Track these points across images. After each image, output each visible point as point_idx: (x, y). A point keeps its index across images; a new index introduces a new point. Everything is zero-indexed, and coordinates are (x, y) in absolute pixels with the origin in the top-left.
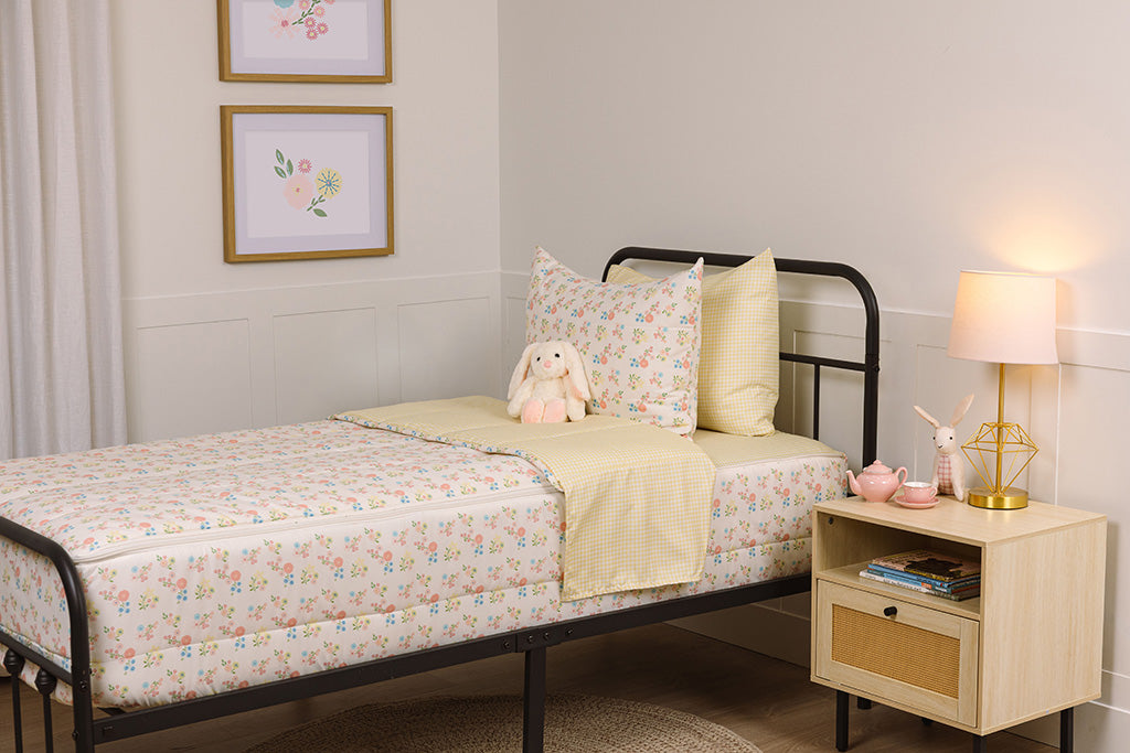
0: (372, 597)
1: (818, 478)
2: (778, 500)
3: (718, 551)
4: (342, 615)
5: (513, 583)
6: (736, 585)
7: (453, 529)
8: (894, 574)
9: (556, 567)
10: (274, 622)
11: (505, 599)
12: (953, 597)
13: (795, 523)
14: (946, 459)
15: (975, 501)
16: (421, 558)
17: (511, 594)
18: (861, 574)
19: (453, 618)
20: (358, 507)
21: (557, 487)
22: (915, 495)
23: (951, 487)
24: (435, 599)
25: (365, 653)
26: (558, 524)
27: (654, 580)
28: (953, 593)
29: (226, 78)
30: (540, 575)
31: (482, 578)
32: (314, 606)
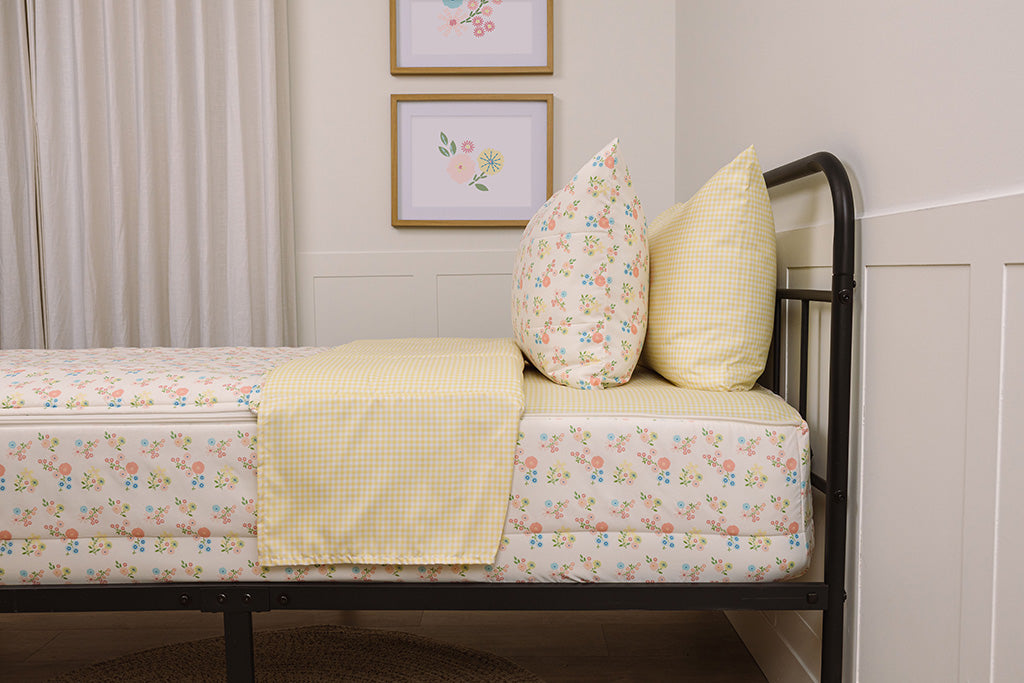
3: (537, 530)
5: (188, 532)
9: (253, 521)
11: (176, 549)
29: (393, 71)
30: (229, 528)
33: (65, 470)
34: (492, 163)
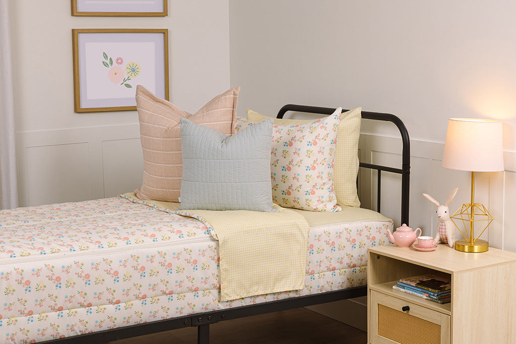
0: (107, 296)
1: (373, 233)
2: (349, 246)
3: (312, 273)
4: (90, 305)
5: (191, 290)
6: (324, 292)
7: (154, 260)
8: (409, 287)
9: (215, 282)
10: (50, 308)
11: (185, 298)
12: (439, 302)
13: (360, 258)
14: (443, 224)
15: (458, 247)
16: (136, 275)
17: (190, 296)
18: (394, 287)
19: (155, 307)
20: (101, 246)
21: (215, 237)
22: (424, 244)
23: (447, 239)
24: (144, 297)
25: (104, 326)
26: (216, 258)
27: (273, 289)
28: (439, 299)
29: (75, 14)
30: (206, 286)
31: (172, 287)
32: (73, 300)
33: (143, 269)
34: (133, 70)
